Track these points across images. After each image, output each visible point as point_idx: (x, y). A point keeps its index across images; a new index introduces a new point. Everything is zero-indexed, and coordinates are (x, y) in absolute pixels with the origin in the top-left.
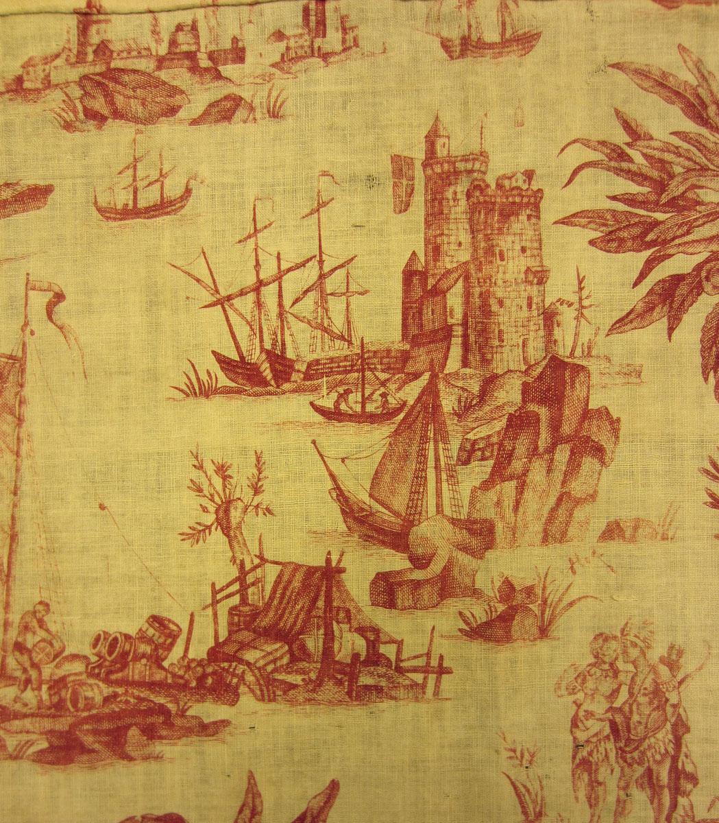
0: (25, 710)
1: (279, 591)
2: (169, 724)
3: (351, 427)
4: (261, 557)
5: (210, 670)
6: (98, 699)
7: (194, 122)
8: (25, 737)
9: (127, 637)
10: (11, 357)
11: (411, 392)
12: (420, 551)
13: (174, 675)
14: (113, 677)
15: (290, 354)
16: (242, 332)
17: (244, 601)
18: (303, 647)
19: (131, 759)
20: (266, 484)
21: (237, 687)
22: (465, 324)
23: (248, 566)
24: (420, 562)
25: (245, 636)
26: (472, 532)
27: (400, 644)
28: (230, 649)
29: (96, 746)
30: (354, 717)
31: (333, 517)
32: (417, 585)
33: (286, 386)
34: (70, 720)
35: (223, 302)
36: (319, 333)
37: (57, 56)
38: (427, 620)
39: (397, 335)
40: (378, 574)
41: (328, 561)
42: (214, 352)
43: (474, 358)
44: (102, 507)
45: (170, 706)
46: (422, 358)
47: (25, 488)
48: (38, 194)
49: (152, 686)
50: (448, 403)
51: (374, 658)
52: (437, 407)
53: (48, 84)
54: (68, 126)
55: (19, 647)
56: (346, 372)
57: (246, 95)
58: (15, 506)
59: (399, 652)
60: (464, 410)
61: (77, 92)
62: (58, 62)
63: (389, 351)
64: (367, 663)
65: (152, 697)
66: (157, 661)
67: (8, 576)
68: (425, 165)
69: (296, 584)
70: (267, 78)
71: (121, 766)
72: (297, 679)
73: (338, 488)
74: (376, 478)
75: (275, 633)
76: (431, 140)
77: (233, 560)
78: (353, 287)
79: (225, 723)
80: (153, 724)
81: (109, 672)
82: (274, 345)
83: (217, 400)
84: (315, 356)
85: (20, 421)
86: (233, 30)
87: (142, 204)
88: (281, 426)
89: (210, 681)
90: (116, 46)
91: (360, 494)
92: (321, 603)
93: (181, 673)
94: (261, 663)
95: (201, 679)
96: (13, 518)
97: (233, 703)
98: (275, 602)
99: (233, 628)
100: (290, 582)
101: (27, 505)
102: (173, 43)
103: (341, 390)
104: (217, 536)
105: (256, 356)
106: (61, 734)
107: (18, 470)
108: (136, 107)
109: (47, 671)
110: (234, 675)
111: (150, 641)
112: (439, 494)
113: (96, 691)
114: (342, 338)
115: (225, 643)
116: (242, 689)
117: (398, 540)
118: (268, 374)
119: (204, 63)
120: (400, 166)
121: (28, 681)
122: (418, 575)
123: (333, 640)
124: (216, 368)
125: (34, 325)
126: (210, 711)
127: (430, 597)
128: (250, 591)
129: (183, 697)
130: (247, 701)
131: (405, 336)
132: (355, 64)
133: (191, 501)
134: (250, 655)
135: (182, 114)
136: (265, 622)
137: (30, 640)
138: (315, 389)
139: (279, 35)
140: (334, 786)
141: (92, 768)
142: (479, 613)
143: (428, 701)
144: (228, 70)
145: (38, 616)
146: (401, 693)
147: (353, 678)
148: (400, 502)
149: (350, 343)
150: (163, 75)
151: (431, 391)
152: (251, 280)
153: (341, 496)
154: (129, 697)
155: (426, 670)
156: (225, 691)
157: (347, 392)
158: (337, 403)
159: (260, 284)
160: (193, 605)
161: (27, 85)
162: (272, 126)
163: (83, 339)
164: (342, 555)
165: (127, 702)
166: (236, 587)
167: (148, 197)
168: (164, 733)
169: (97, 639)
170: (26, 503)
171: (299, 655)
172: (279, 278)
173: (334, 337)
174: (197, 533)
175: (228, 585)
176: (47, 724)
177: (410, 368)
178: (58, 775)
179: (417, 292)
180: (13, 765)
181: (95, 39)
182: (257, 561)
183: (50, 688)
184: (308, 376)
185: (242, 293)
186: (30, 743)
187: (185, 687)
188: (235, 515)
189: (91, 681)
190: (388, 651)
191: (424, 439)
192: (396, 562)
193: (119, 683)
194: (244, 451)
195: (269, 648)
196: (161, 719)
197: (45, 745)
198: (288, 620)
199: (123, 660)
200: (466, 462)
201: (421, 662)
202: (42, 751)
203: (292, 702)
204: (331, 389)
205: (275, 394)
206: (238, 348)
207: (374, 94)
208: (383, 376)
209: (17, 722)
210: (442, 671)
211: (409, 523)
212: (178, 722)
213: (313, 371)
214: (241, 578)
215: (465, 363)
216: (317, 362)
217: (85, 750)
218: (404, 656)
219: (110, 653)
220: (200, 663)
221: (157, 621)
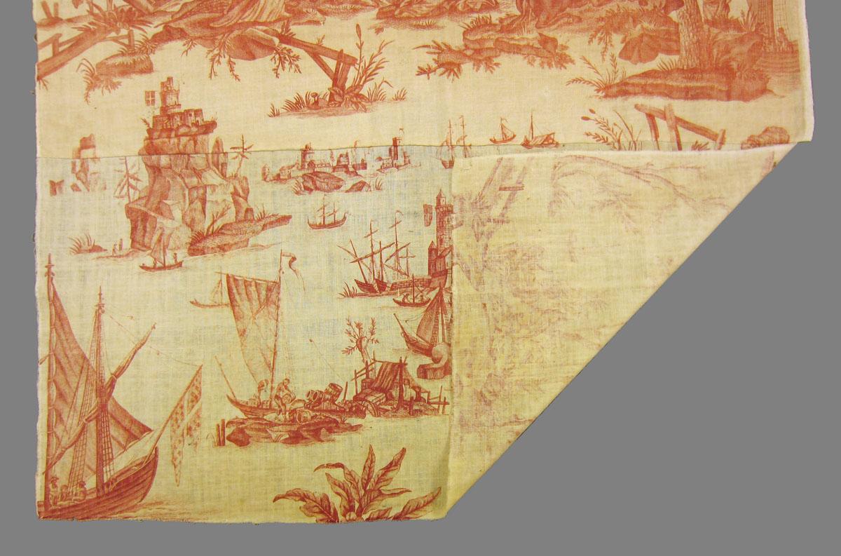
0: (279, 422)
1: (381, 373)
2: (337, 427)
3: (409, 308)
4: (374, 360)
5: (354, 404)
6: (309, 417)
7: (347, 191)
8: (279, 434)
9: (321, 392)
10: (274, 282)
11: (432, 295)
12: (436, 357)
13: (340, 407)
14: (315, 408)
15: (385, 280)
16: (366, 272)
17: (367, 377)
18: (391, 395)
19: (322, 441)
20: (376, 331)
21: (365, 411)
23: (369, 363)
24: (436, 361)
25: (368, 391)
27: (429, 393)
28: (362, 396)
29: (308, 436)
30: (411, 422)
31: (402, 344)
32: (435, 370)
33: (384, 293)
35: (359, 260)
36: (396, 272)
37: (293, 166)
38: (438, 383)
39: (426, 273)
40: (420, 366)
41: (401, 361)
42: (355, 280)
44: (311, 341)
45: (338, 419)
46: (436, 282)
47: (280, 333)
48: (285, 219)
49: (331, 411)
51: (419, 399)
52: (442, 301)
53: (290, 177)
54: (297, 193)
55: (277, 397)
56: (407, 287)
57: (367, 181)
58: (276, 341)
59: (429, 396)
61: (301, 180)
62: (294, 169)
63: (423, 279)
64: (416, 400)
65: (331, 416)
66: (333, 402)
67: (273, 369)
68: (436, 209)
69: (388, 370)
70: (375, 175)
71: (318, 444)
72: (389, 408)
73: (404, 332)
74: (419, 328)
75: (380, 390)
76: (439, 198)
77: (363, 361)
78: (409, 255)
79: (360, 426)
80: (331, 427)
81: (313, 407)
82: (379, 277)
83: (357, 298)
84: (395, 281)
85: (278, 307)
86: (362, 157)
87: (327, 223)
88: (381, 308)
89: (354, 409)
90: (317, 163)
91: (413, 335)
92: (398, 377)
93: (343, 406)
94: (375, 401)
95: (351, 408)
96: (275, 346)
97: (364, 417)
98: (380, 377)
99: (363, 388)
100: (385, 369)
102: (339, 161)
103: (405, 294)
104: (357, 351)
105: (372, 281)
106: (294, 432)
107: (277, 327)
108: (324, 186)
109: (288, 406)
110: (364, 406)
111: (330, 394)
112: (443, 334)
113: (308, 414)
114: (405, 274)
115: (360, 394)
116: (367, 412)
117: (428, 352)
118: (376, 288)
119: (351, 169)
120: (427, 209)
121: (281, 411)
122: (435, 366)
123: (403, 391)
124: (356, 286)
125: (284, 270)
126: (354, 421)
127: (441, 374)
128: (370, 373)
129: (343, 416)
130: (369, 417)
131: (429, 273)
132: (409, 170)
133: (346, 338)
134: (370, 399)
135: (342, 188)
136: (376, 385)
137: (281, 394)
138: (395, 294)
139: (380, 159)
140: (404, 450)
143: (440, 415)
144: (360, 172)
145: (285, 385)
146: (430, 413)
147: (411, 406)
148: (428, 337)
149: (408, 276)
150: (335, 174)
151: (440, 295)
152: (370, 252)
153: (405, 335)
154: (322, 416)
155: (439, 403)
156: (360, 413)
157: (407, 295)
158: (403, 299)
159: (373, 253)
161: (281, 177)
162: (377, 193)
163: (303, 275)
164: (406, 358)
165: (321, 418)
166: (365, 371)
167: (329, 220)
168: (335, 430)
169: (309, 393)
170: (280, 340)
171: (389, 398)
172: (380, 251)
173: (402, 274)
174: (349, 351)
175: (362, 371)
176: (288, 428)
177: (431, 286)
178: (293, 448)
179: (434, 257)
180: (275, 444)
181: (308, 160)
182: (372, 361)
183: (290, 413)
184: (392, 289)
185: (366, 257)
186: (281, 436)
187: (344, 412)
188: (364, 343)
189: (307, 410)
190: (425, 396)
191: (437, 313)
192: (427, 360)
193: (318, 411)
194: (367, 318)
195: (378, 395)
196: (335, 425)
197: (288, 436)
198: (385, 384)
199: (319, 402)
201: (437, 400)
202: (286, 439)
203: (387, 417)
204: (401, 294)
205: (379, 296)
206: (365, 278)
207: (417, 181)
208: (421, 289)
209: (276, 427)
210: (445, 403)
211: (432, 346)
212: (341, 426)
213: (394, 287)
214: (366, 368)
216: (396, 283)
217: (304, 438)
218: (430, 398)
219: (314, 398)
220: (350, 402)
221: (333, 386)
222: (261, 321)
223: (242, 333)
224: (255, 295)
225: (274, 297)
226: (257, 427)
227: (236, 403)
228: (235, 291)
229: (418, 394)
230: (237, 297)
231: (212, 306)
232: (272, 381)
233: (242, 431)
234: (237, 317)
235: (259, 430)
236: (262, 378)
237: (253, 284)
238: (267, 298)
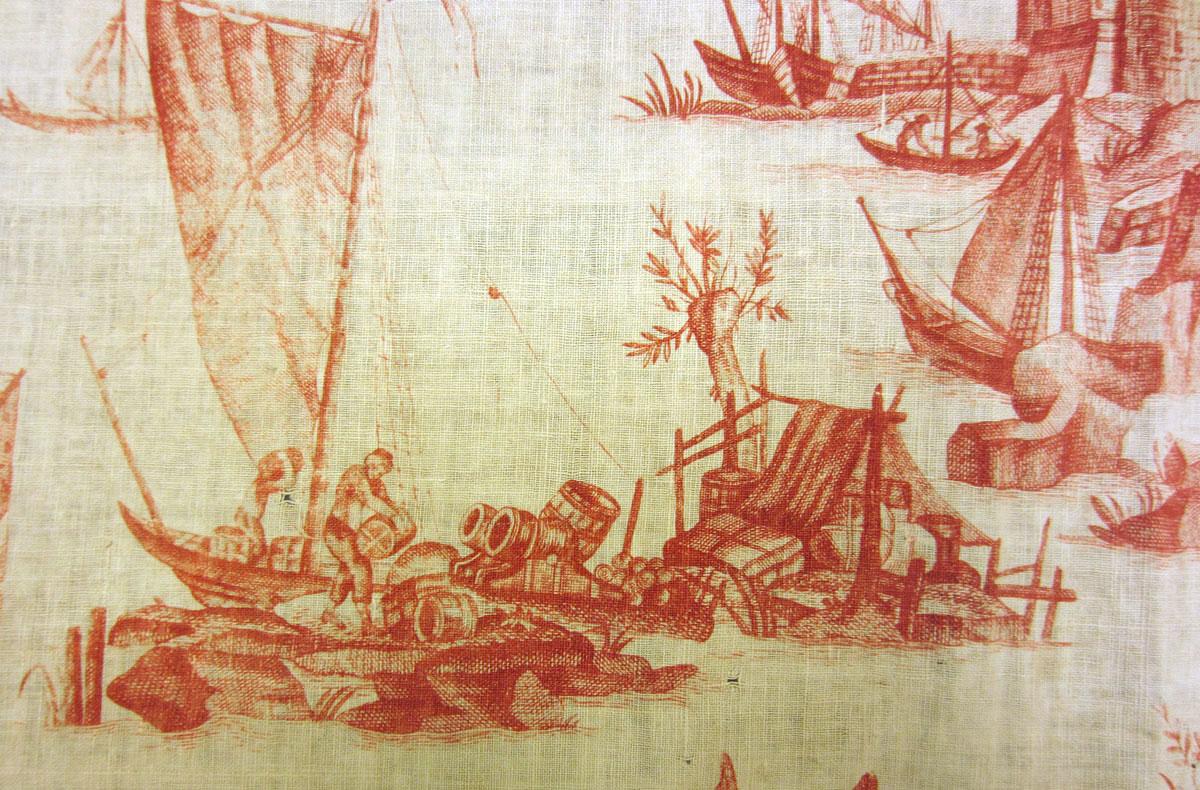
0: (340, 636)
1: (792, 450)
2: (588, 668)
3: (924, 179)
4: (763, 390)
5: (666, 578)
6: (469, 622)
8: (336, 683)
9: (526, 516)
10: (350, 35)
11: (1028, 126)
12: (1031, 391)
13: (604, 585)
14: (497, 584)
15: (827, 53)
17: (730, 463)
18: (827, 546)
19: (520, 727)
20: (777, 269)
21: (711, 608)
22: (1120, 19)
23: (740, 404)
24: (1031, 410)
25: (729, 522)
26: (1120, 365)
27: (995, 545)
28: (702, 544)
29: (461, 702)
31: (888, 327)
32: (1024, 448)
33: (818, 106)
34: (418, 655)
36: (877, 20)
38: (1040, 508)
39: (1010, 30)
40: (962, 426)
41: (877, 401)
42: (698, 44)
43: (1134, 77)
44: (494, 294)
45: (593, 638)
46: (1047, 71)
47: (362, 255)
49: (563, 601)
50: (1088, 146)
51: (949, 570)
52: (1070, 153)
55: (336, 526)
56: (921, 87)
58: (343, 284)
59: (993, 560)
60: (1115, 161)
63: (993, 57)
64: (937, 576)
65: (563, 621)
66: (575, 559)
67: (324, 403)
69: (821, 437)
71: (503, 738)
72: (814, 600)
73: (898, 279)
74: (966, 264)
75: (782, 520)
77: (716, 392)
79: (687, 670)
80: (561, 668)
81: (491, 576)
82: (800, 35)
83: (700, 123)
84: (869, 58)
85: (360, 142)
88: (806, 171)
89: (665, 596)
91: (940, 296)
92: (860, 472)
93: (617, 581)
94: (755, 570)
95: (651, 594)
96: (338, 305)
97: (703, 637)
98: (784, 467)
99: (709, 509)
100: (810, 433)
101: (365, 286)
103: (911, 116)
104: (689, 351)
105: (768, 53)
106: (400, 680)
107: (351, 224)
109: (381, 570)
110: (707, 588)
111: (564, 524)
112: (1068, 298)
113: (466, 609)
114: (916, 30)
115: (694, 532)
116: (720, 613)
117: (997, 371)
118: (788, 84)
121: (348, 586)
122: (1026, 432)
123: (878, 535)
124: (700, 70)
126: (662, 648)
127: (1046, 470)
128: (742, 446)
129: (617, 625)
130: (726, 634)
131: (1021, 33)
133: (646, 290)
134: (737, 556)
136: (765, 500)
137: (355, 516)
138: (867, 113)
140: (867, 786)
141: (452, 740)
142: (1127, 500)
143: (1033, 647)
145: (372, 474)
146: (993, 631)
147: (910, 601)
148: (1003, 308)
149: (928, 39)
151: (1061, 126)
154: (523, 619)
155: (1032, 593)
156: (691, 615)
157: (921, 120)
158: (902, 138)
160: (642, 468)
163: (475, 11)
164: (900, 391)
165: (519, 628)
166: (718, 438)
168: (580, 684)
169: (473, 518)
170: (362, 281)
171: (819, 558)
173: (902, 28)
174: (656, 344)
175: (705, 435)
176: (377, 661)
177: (1028, 86)
178: (391, 750)
182: (755, 396)
183: (385, 600)
184: (855, 91)
186: (346, 693)
187: (622, 605)
188: (722, 316)
189: (459, 590)
190: (975, 558)
191: (1047, 205)
192: (993, 407)
193: (508, 595)
194: (742, 211)
195: (769, 545)
196: (577, 660)
197: (372, 697)
198: (805, 498)
199: (517, 556)
200: (1115, 248)
201: (1023, 580)
202: (365, 707)
203: (804, 639)
204: (893, 113)
205: (799, 117)
206: (739, 38)
208: (983, 97)
209: (324, 656)
210: (1059, 595)
211: (1016, 344)
212: (605, 665)
213: (865, 82)
214: (728, 424)
215: (1118, 84)
216: (872, 68)
217: (440, 708)
218: (1002, 566)
219: (494, 543)
220: (650, 566)
221: (578, 490)
222: (285, 199)
223: (202, 245)
224: (261, 86)
225: (343, 99)
226: (245, 647)
227: (160, 544)
228: (179, 64)
229: (948, 547)
230: (187, 90)
231: (80, 124)
232: (318, 456)
233: (176, 663)
234: (181, 177)
235: (252, 663)
236: (275, 440)
237: (259, 37)
238: (317, 102)
